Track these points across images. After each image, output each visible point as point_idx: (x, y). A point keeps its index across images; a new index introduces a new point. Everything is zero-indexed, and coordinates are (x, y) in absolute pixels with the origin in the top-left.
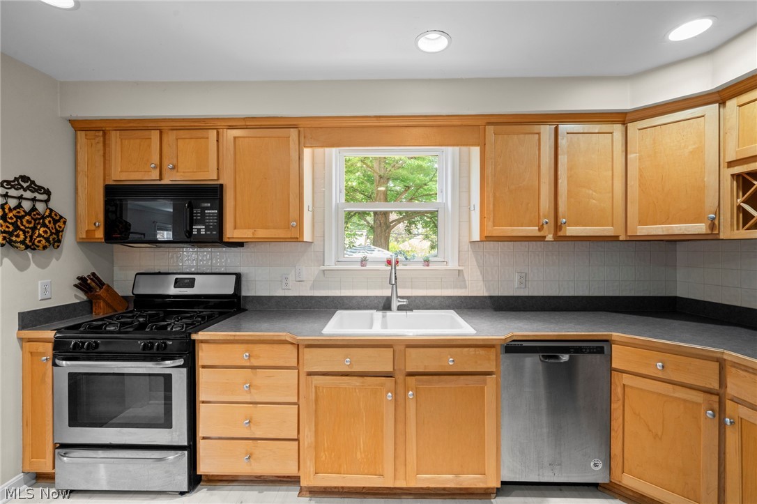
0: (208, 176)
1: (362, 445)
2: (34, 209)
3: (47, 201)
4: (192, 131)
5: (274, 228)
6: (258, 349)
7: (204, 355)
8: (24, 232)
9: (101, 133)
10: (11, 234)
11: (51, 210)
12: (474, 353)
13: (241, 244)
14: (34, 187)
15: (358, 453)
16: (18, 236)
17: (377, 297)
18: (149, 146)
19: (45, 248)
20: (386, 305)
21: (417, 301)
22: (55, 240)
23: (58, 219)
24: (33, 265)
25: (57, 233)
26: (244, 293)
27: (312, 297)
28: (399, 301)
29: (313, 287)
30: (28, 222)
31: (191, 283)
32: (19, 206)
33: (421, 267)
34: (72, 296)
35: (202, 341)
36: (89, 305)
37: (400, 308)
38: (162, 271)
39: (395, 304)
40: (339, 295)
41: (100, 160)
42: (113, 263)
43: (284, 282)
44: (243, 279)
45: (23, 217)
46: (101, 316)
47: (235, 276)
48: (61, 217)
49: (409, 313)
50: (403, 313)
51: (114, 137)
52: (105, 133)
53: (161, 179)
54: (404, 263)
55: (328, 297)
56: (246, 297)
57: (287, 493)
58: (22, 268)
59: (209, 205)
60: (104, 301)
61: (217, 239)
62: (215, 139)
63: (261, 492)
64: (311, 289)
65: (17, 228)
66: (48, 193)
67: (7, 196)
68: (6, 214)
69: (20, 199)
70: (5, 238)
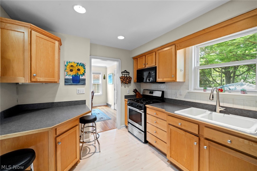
0: (153, 65)
1: (185, 157)
2: (127, 76)
3: (129, 74)
4: (150, 54)
5: (168, 78)
6: (158, 112)
7: (148, 111)
8: (125, 81)
9: (136, 59)
10: (123, 81)
11: (129, 76)
12: (248, 143)
13: (164, 83)
14: (127, 72)
15: (184, 159)
16: (124, 81)
17: (212, 105)
18: (143, 60)
19: (128, 84)
20: (213, 109)
21: (236, 111)
22: (130, 82)
23: (130, 78)
24: (127, 87)
25: (130, 81)
26: (165, 97)
27: (184, 101)
28: (220, 108)
29: (185, 98)
30: (126, 79)
31: (152, 93)
32: (125, 76)
33: (240, 94)
34: (133, 94)
35: (148, 107)
36: (136, 95)
37: (221, 112)
38: (148, 89)
39: (218, 109)
40: (195, 102)
41: (136, 65)
42: (140, 87)
43: (176, 95)
44: (165, 93)
45: (125, 78)
46: (137, 98)
47: (161, 92)
48: (131, 77)
49: (226, 115)
50: (222, 114)
51: (138, 59)
52: (137, 59)
53: (145, 67)
54: (229, 91)
55: (190, 102)
56: (165, 98)
57: (165, 158)
58: (125, 87)
59: (153, 72)
60: (138, 95)
61: (155, 82)
62: (155, 54)
63: (159, 153)
64: (184, 98)
65: (124, 80)
66: (129, 73)
67: (123, 74)
68: (122, 78)
69: (125, 74)
70: (122, 82)
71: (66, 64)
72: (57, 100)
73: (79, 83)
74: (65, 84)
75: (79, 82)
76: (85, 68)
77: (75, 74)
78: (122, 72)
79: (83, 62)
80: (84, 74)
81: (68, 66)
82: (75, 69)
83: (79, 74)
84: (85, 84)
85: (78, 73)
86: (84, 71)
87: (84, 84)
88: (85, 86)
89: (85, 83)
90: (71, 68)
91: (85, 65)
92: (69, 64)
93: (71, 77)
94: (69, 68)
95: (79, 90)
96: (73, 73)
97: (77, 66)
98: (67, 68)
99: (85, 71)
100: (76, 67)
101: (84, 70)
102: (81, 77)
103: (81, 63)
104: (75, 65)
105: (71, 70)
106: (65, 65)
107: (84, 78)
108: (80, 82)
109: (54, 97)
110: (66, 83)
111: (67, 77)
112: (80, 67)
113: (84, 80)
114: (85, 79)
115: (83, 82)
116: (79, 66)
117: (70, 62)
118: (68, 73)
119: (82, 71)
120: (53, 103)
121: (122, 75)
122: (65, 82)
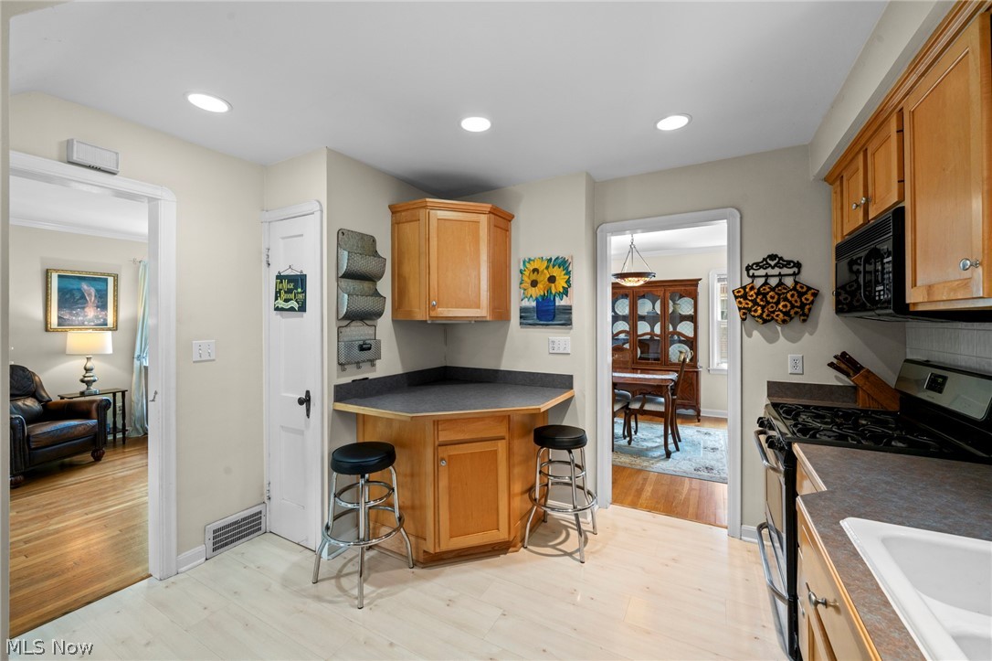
0: (891, 199)
2: (780, 284)
3: (795, 274)
4: (881, 133)
8: (763, 307)
9: (839, 182)
10: (749, 309)
11: (799, 283)
14: (783, 263)
16: (755, 311)
18: (859, 177)
22: (799, 314)
24: (782, 338)
25: (803, 306)
30: (772, 297)
31: (941, 388)
32: (765, 284)
36: (853, 390)
41: (839, 213)
42: (904, 343)
45: (766, 293)
48: (810, 289)
51: (845, 177)
52: (841, 179)
53: (866, 221)
58: (771, 340)
62: (896, 130)
65: (755, 304)
66: (798, 265)
67: (753, 277)
68: (745, 297)
69: (767, 276)
70: (746, 313)
71: (522, 268)
72: (505, 366)
73: (553, 319)
74: (521, 324)
75: (554, 316)
76: (568, 273)
77: (542, 294)
78: (748, 269)
79: (561, 255)
80: (566, 291)
81: (527, 273)
82: (542, 278)
83: (554, 292)
84: (571, 324)
85: (549, 291)
86: (566, 282)
87: (568, 323)
88: (571, 329)
89: (571, 320)
90: (534, 277)
91: (570, 260)
92: (527, 265)
93: (534, 304)
94: (529, 277)
95: (553, 342)
96: (537, 292)
97: (547, 268)
98: (526, 279)
99: (568, 281)
100: (545, 271)
101: (567, 277)
102: (559, 303)
103: (557, 258)
104: (542, 266)
105: (534, 284)
106: (521, 270)
107: (568, 304)
108: (557, 316)
109: (499, 356)
110: (523, 321)
111: (526, 303)
112: (556, 272)
113: (568, 310)
114: (571, 306)
115: (563, 316)
116: (554, 266)
117: (530, 259)
118: (526, 292)
119: (561, 283)
120: (497, 372)
121: (747, 281)
122: (521, 317)
